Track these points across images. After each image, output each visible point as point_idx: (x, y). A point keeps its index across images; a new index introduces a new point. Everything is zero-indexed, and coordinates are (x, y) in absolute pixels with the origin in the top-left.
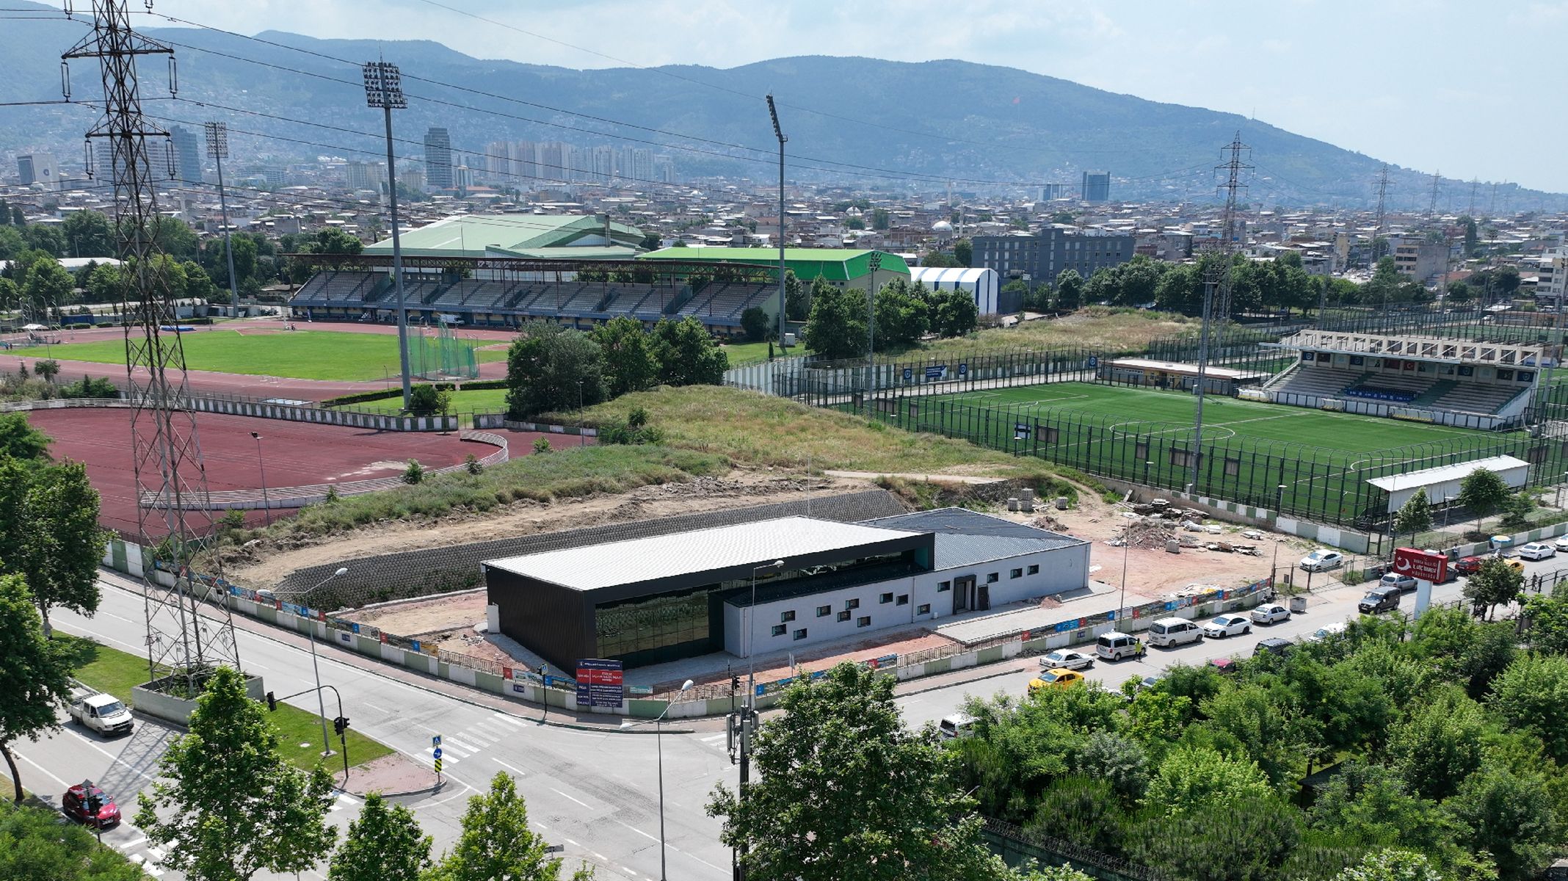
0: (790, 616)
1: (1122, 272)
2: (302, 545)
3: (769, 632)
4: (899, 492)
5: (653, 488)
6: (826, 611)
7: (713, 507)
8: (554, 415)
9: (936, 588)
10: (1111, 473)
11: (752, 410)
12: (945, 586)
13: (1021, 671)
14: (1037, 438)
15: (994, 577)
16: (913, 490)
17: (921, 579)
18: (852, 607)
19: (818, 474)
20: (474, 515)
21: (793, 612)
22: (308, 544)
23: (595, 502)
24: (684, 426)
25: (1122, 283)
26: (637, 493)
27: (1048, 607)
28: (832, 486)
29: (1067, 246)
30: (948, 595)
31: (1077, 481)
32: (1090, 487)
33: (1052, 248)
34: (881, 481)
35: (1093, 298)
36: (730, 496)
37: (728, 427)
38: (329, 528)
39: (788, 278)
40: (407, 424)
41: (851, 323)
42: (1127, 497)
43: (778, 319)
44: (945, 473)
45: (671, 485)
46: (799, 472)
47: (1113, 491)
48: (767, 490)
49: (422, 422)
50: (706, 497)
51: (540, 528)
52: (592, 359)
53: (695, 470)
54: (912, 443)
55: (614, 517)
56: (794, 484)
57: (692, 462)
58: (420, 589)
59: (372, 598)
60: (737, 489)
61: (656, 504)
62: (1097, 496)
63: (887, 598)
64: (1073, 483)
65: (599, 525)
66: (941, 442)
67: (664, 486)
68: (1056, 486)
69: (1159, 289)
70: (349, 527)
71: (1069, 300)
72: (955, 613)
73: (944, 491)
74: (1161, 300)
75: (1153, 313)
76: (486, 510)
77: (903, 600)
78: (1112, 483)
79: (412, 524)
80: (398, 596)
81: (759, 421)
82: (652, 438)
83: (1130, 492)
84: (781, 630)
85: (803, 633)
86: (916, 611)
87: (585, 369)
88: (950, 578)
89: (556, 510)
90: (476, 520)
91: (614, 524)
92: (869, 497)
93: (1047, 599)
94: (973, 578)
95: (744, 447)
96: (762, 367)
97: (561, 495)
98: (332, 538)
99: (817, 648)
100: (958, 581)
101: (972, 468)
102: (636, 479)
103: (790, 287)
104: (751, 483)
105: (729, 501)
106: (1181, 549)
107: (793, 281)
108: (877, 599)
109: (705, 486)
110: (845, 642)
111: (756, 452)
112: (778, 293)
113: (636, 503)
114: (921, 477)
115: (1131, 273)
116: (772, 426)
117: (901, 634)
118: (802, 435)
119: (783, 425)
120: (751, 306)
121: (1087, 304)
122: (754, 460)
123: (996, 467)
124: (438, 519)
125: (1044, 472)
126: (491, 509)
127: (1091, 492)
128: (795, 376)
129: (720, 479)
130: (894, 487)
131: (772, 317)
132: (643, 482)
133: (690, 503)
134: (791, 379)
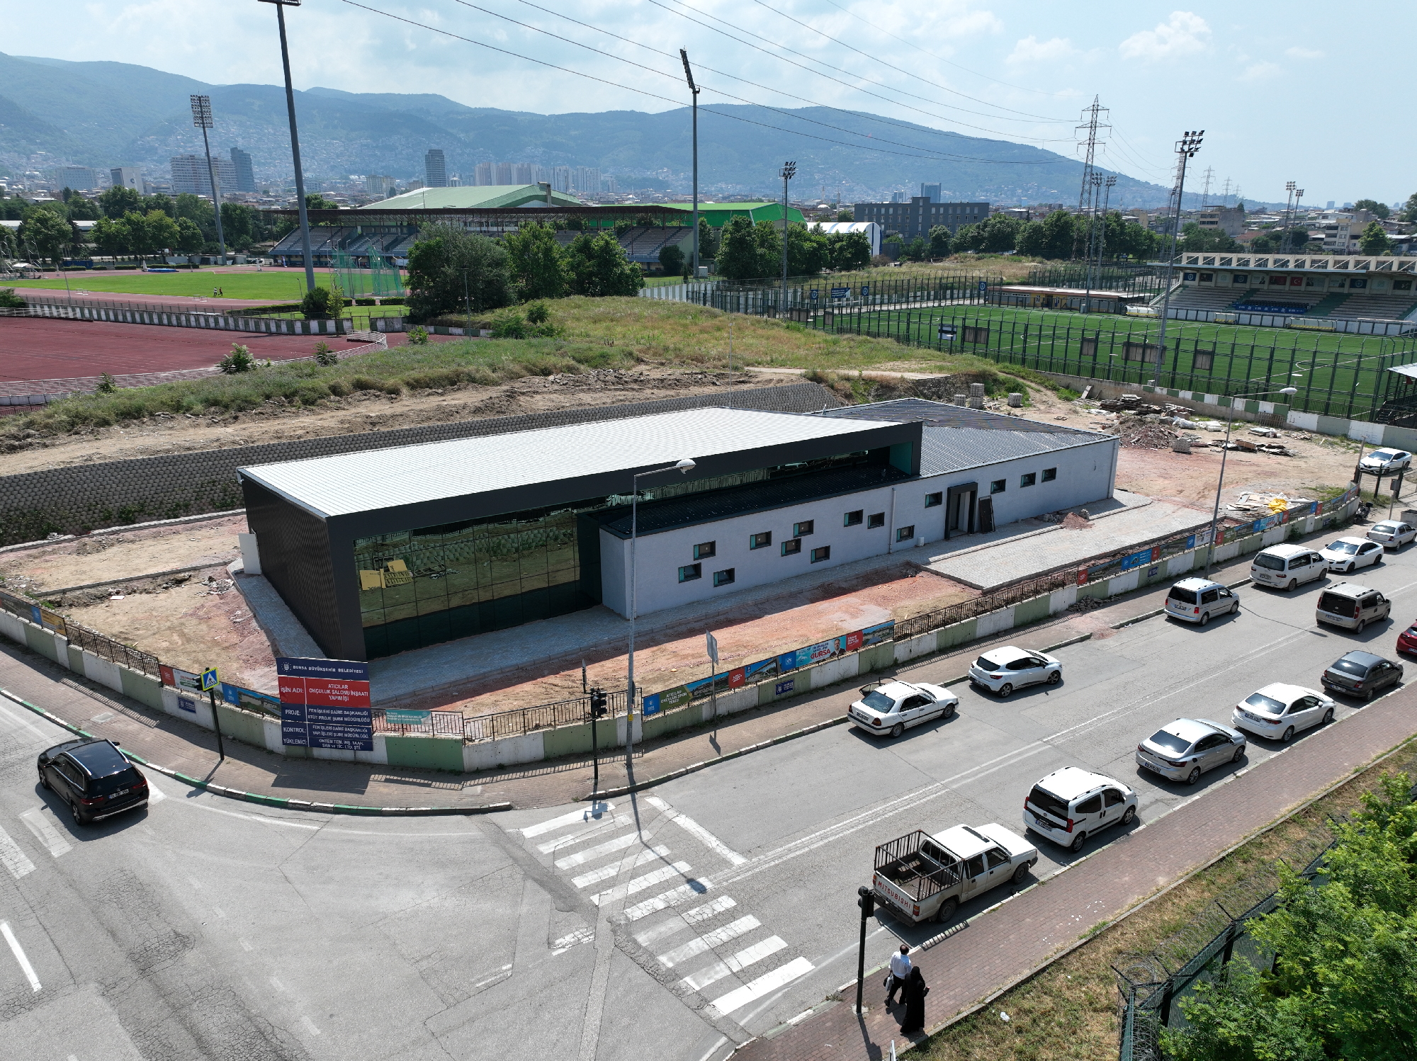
0: (709, 550)
1: (985, 226)
2: (22, 448)
3: (675, 576)
4: (832, 387)
5: (537, 379)
6: (764, 540)
7: (609, 401)
8: (455, 317)
9: (923, 502)
10: (1065, 369)
11: (663, 312)
12: (935, 499)
13: (1088, 637)
14: (963, 340)
15: (1000, 486)
16: (848, 385)
17: (903, 490)
18: (802, 533)
19: (736, 369)
20: (294, 409)
21: (712, 545)
22: (31, 444)
23: (459, 395)
24: (591, 326)
25: (986, 235)
26: (517, 385)
27: (1074, 527)
28: (754, 380)
29: (933, 210)
30: (939, 511)
31: (1023, 378)
32: (1041, 384)
33: (921, 212)
34: (811, 375)
35: (961, 248)
36: (633, 389)
37: (637, 327)
38: (73, 424)
39: (701, 224)
40: (298, 327)
41: (760, 251)
42: (1085, 394)
43: (692, 257)
44: (876, 369)
45: (560, 376)
46: (715, 367)
47: (1067, 387)
48: (678, 383)
49: (314, 325)
50: (602, 390)
51: (373, 424)
52: (499, 263)
53: (593, 363)
54: (835, 343)
55: (477, 410)
56: (709, 378)
57: (591, 354)
58: (187, 506)
59: (106, 521)
60: (640, 381)
61: (538, 397)
62: (1049, 393)
63: (855, 517)
64: (1020, 381)
65: (456, 420)
66: (865, 341)
67: (551, 378)
68: (1003, 383)
69: (1019, 238)
70: (105, 423)
71: (940, 250)
72: (947, 537)
73: (882, 386)
74: (1021, 247)
75: (1016, 257)
76: (313, 403)
77: (877, 520)
78: (1064, 379)
79: (201, 421)
80: (151, 517)
81: (671, 321)
82: (549, 332)
83: (1089, 388)
84: (694, 572)
85: (728, 576)
86: (894, 536)
87: (490, 273)
88: (942, 487)
89: (407, 403)
90: (297, 415)
91: (479, 419)
92: (796, 390)
93: (1070, 515)
94: (972, 488)
95: (654, 344)
96: (677, 288)
97: (416, 386)
98: (74, 437)
99: (750, 599)
100: (955, 493)
101: (906, 365)
102: (516, 368)
103: (703, 232)
104: (659, 376)
105: (630, 394)
106: (1192, 449)
107: (705, 226)
108: (841, 520)
109: (602, 377)
110: (793, 588)
111: (666, 349)
112: (692, 234)
113: (511, 395)
114: (855, 373)
115: (994, 226)
116: (685, 326)
117: (877, 572)
118: (717, 334)
119: (696, 324)
120: (668, 244)
121: (956, 252)
122: (663, 355)
123: (933, 364)
124: (240, 414)
125: (987, 368)
126: (319, 401)
127: (1042, 389)
128: (709, 292)
129: (623, 371)
130: (826, 381)
131: (687, 255)
132: (524, 372)
133: (581, 395)
134: (705, 295)
